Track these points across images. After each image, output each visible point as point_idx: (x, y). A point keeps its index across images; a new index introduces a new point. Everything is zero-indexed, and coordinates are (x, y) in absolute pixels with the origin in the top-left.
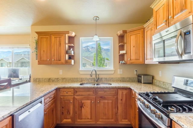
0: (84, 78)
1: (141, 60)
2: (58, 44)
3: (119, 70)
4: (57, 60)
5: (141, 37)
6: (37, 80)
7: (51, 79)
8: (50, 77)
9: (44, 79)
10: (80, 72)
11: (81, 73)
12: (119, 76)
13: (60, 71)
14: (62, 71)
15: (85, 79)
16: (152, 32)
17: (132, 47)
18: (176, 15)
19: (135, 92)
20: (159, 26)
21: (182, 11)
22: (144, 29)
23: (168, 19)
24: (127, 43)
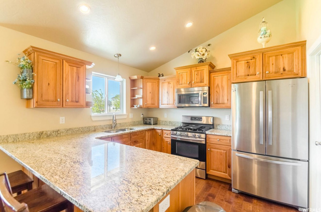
0: (97, 126)
1: (156, 104)
2: (75, 76)
3: (130, 114)
4: (72, 101)
5: (156, 86)
6: (10, 140)
7: (44, 132)
8: (41, 130)
9: (27, 135)
10: (92, 118)
11: (94, 119)
12: (130, 121)
13: (61, 118)
14: (64, 118)
15: (99, 127)
16: (170, 85)
17: (148, 93)
18: (197, 82)
19: (162, 130)
20: (181, 84)
21: (201, 82)
22: (159, 79)
23: (191, 82)
24: (143, 88)
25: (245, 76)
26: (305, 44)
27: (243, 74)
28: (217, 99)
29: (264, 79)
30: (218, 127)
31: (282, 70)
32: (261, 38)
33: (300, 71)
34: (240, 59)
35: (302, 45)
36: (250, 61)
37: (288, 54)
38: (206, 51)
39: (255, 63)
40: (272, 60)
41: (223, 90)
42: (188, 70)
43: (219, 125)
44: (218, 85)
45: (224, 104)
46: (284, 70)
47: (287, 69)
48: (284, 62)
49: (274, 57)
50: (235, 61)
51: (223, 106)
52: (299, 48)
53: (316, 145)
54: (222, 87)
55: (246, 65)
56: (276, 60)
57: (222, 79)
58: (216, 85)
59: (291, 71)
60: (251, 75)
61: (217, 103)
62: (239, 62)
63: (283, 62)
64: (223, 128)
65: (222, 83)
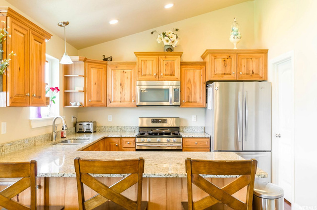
1: (103, 102)
2: (38, 58)
4: (36, 97)
5: (103, 75)
10: (31, 124)
16: (126, 75)
17: (92, 83)
18: (166, 75)
19: (121, 138)
20: (145, 75)
21: (171, 75)
22: (107, 65)
23: (158, 74)
24: (85, 76)
25: (222, 74)
26: (267, 52)
27: (221, 72)
28: (188, 97)
29: (238, 79)
30: (184, 130)
31: (251, 72)
32: (234, 38)
33: (264, 75)
34: (218, 57)
35: (265, 52)
36: (227, 59)
37: (256, 58)
38: (177, 37)
39: (231, 62)
40: (244, 62)
41: (195, 86)
42: (155, 58)
43: (185, 127)
44: (189, 80)
45: (195, 102)
46: (253, 73)
47: (255, 72)
48: (253, 66)
49: (246, 60)
50: (213, 58)
51: (195, 104)
52: (263, 54)
53: (277, 137)
54: (194, 83)
55: (223, 63)
56: (247, 62)
57: (194, 73)
58: (188, 80)
59: (258, 74)
60: (228, 74)
61: (188, 102)
62: (217, 59)
63: (252, 64)
64: (190, 130)
65: (194, 79)
